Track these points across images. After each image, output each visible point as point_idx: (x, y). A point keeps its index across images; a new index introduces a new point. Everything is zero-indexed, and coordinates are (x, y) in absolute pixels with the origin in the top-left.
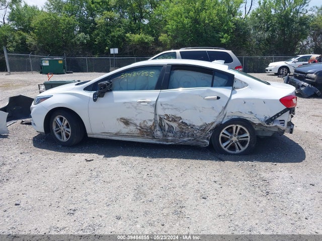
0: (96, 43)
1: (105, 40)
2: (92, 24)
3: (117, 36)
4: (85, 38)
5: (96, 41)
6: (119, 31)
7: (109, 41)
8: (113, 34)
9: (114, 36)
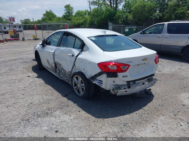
0: (165, 18)
1: (171, 16)
2: (166, 6)
3: (179, 13)
4: (159, 15)
5: (165, 17)
6: (183, 9)
7: (173, 16)
8: (177, 11)
9: (177, 13)
